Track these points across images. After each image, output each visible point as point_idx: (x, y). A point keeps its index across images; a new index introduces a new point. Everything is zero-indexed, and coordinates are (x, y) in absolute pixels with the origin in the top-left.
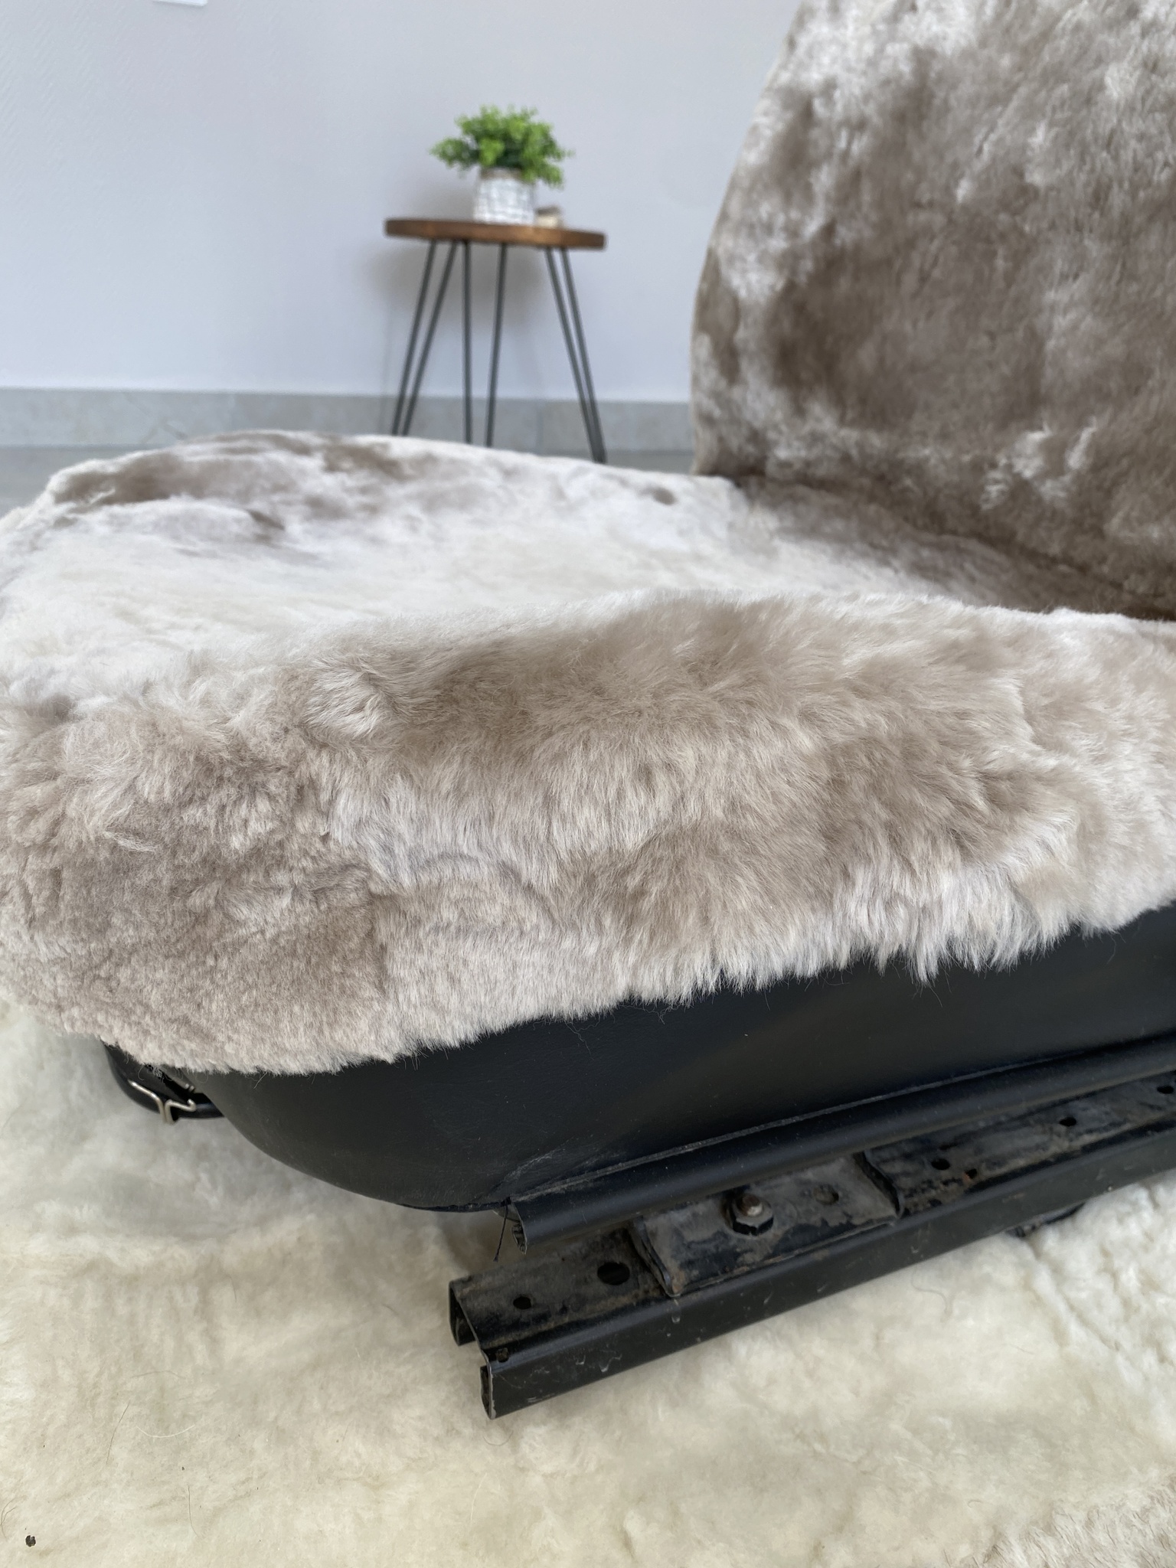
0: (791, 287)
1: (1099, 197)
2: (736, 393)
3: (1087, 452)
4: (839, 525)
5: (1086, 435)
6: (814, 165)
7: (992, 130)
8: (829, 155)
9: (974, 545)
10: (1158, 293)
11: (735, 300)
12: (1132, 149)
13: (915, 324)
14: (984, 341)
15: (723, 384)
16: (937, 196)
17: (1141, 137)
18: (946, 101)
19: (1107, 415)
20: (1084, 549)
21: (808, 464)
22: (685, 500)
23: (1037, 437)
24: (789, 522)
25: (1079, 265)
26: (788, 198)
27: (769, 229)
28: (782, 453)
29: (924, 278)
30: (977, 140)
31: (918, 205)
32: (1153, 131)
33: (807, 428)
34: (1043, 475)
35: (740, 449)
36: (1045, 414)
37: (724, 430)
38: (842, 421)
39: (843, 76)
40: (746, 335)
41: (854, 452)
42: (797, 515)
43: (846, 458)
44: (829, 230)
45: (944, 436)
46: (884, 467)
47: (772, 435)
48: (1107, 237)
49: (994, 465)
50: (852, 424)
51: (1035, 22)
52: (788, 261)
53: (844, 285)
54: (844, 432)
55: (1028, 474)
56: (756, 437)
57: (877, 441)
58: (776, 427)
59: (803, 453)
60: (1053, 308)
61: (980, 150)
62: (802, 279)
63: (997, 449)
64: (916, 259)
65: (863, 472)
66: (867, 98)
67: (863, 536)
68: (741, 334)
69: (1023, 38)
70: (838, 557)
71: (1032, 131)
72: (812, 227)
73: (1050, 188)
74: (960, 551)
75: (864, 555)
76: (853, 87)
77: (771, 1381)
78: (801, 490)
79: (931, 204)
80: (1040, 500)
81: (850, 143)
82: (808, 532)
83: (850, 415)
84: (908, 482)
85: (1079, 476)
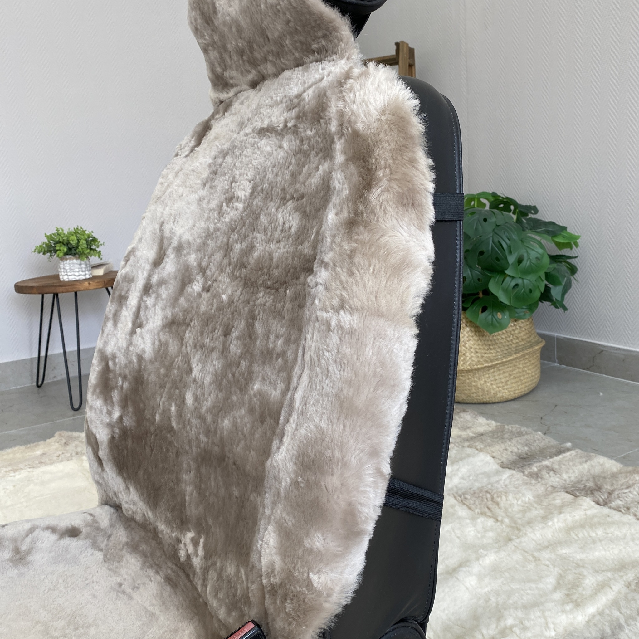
0: (113, 438)
1: (190, 444)
2: (105, 475)
3: (203, 549)
4: (144, 548)
5: (201, 541)
6: (112, 389)
7: (162, 397)
11: (96, 437)
13: (152, 468)
15: (99, 470)
16: (151, 417)
17: (196, 426)
18: (147, 379)
19: (205, 535)
21: (133, 513)
23: (190, 535)
25: (189, 468)
26: (105, 399)
28: (125, 505)
29: (152, 450)
30: (158, 400)
31: (146, 419)
32: (198, 425)
33: (131, 497)
34: (193, 554)
36: (190, 526)
37: (105, 488)
39: (118, 354)
40: (103, 453)
43: (144, 516)
44: (121, 418)
45: (166, 522)
46: (154, 526)
47: (120, 496)
48: (194, 461)
49: (181, 542)
51: (169, 358)
52: (110, 427)
53: (130, 442)
54: (141, 504)
55: (190, 551)
56: (116, 494)
58: (121, 492)
59: (131, 507)
60: (185, 482)
61: (160, 404)
62: (116, 436)
63: (181, 535)
64: (148, 441)
65: (150, 524)
66: (126, 366)
68: (101, 453)
69: (167, 363)
71: (171, 405)
72: (116, 416)
73: (178, 432)
75: (152, 566)
76: (121, 360)
78: (133, 525)
79: (149, 420)
80: (193, 566)
81: (123, 384)
82: (134, 549)
85: (202, 560)
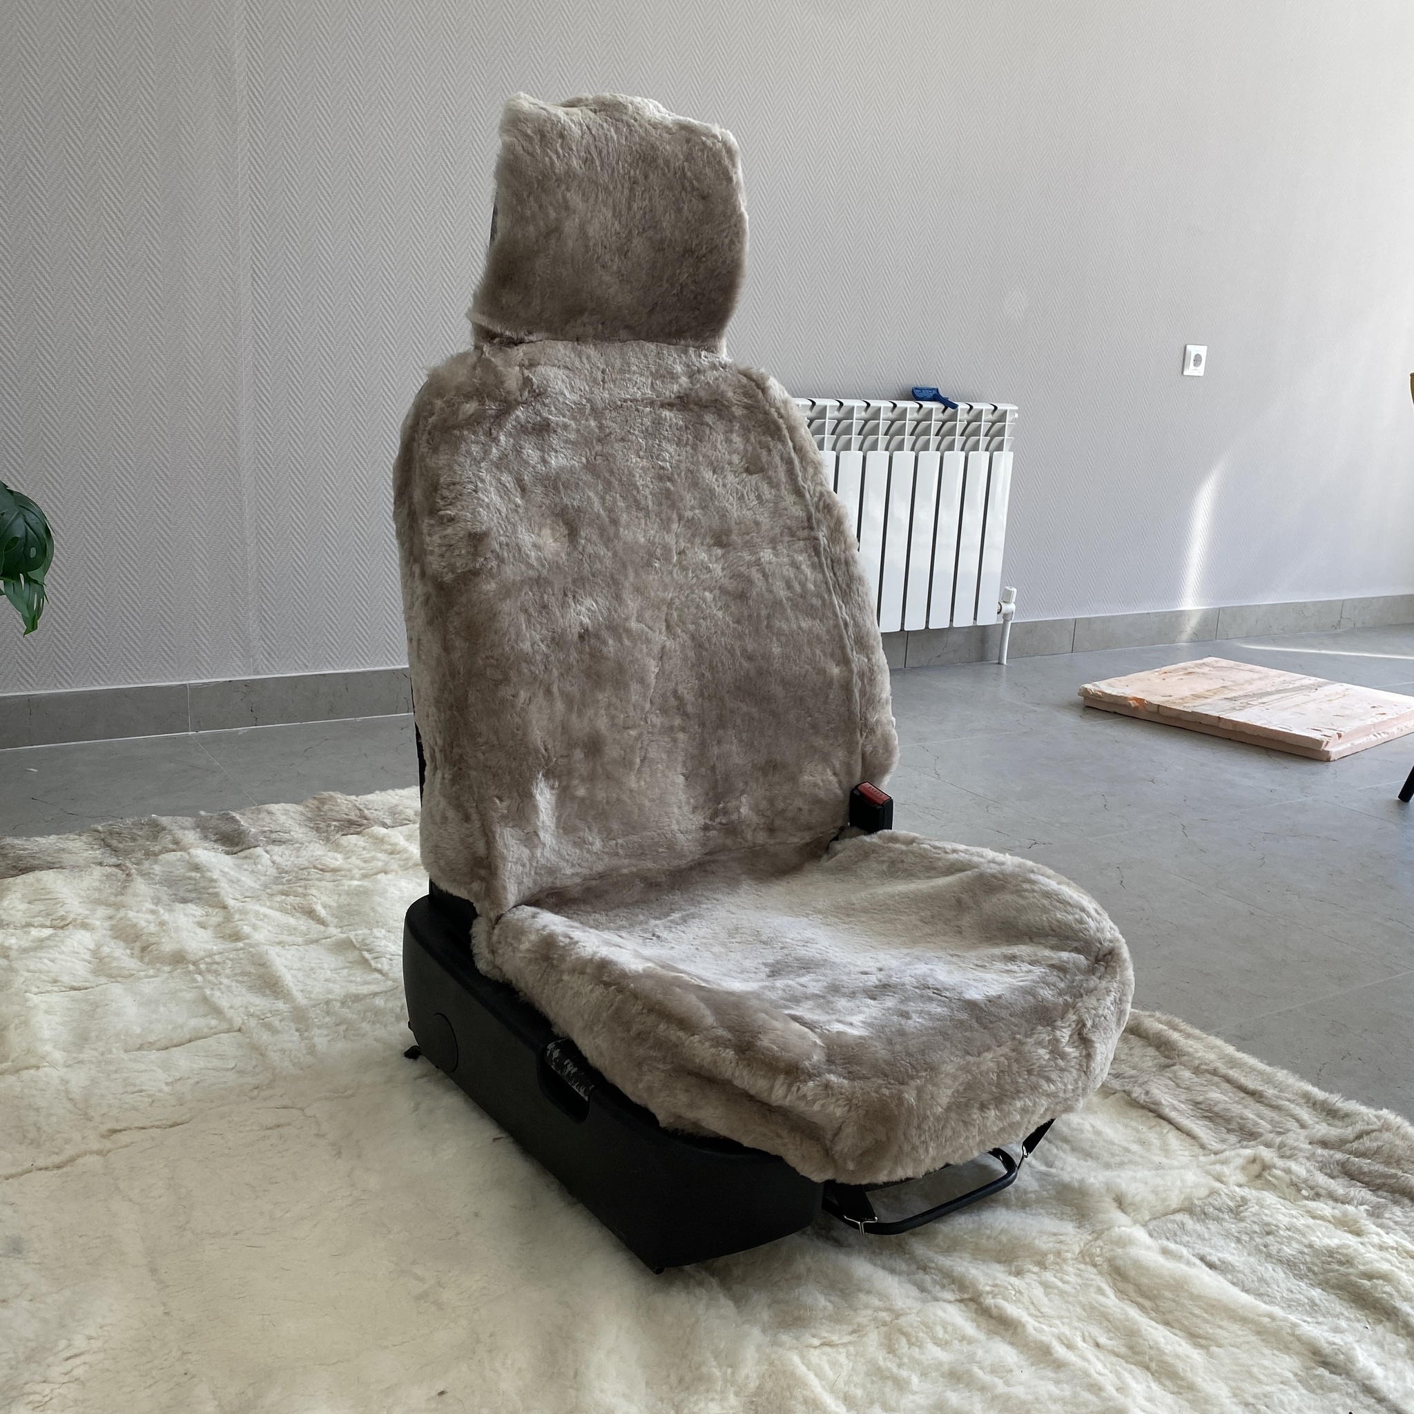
2: (538, 852)
3: (745, 805)
5: (743, 799)
15: (526, 851)
19: (748, 789)
20: (761, 839)
23: (720, 806)
27: (549, 758)
49: (706, 825)
52: (563, 771)
55: (724, 822)
60: (712, 757)
63: (704, 818)
68: (540, 819)
85: (746, 815)
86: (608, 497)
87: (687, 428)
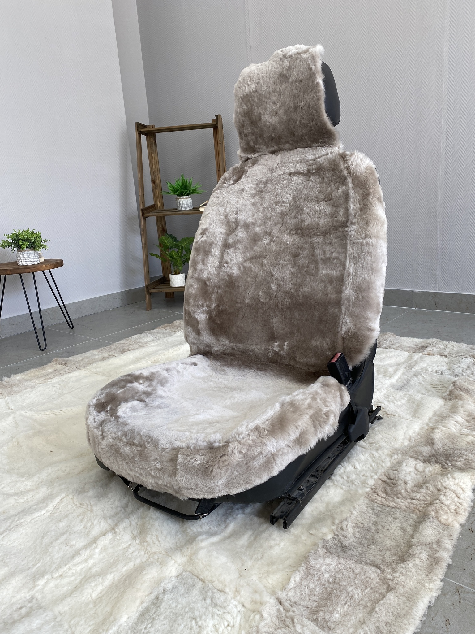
0: (210, 317)
1: (276, 305)
2: (201, 338)
3: (287, 346)
4: (237, 362)
5: (286, 343)
6: (210, 294)
7: (250, 291)
8: (213, 292)
9: (269, 363)
10: (292, 321)
11: (197, 320)
12: (280, 299)
13: (244, 324)
14: (260, 327)
15: (197, 336)
16: (242, 301)
17: (281, 297)
18: (238, 285)
19: (289, 340)
20: (292, 363)
21: (224, 351)
22: (199, 363)
23: (276, 344)
24: (223, 363)
25: (276, 316)
26: (205, 300)
27: (203, 307)
28: (216, 349)
29: (243, 316)
30: (247, 293)
31: (238, 303)
32: (283, 296)
33: (221, 343)
34: (280, 351)
35: (204, 348)
36: (277, 340)
37: (199, 345)
38: (230, 342)
39: (211, 277)
41: (235, 348)
42: (224, 361)
43: (233, 349)
44: (218, 306)
45: (257, 344)
46: (243, 350)
47: (212, 345)
48: (279, 311)
49: (269, 349)
50: (233, 342)
51: (253, 273)
52: (209, 312)
53: (224, 316)
54: (231, 344)
55: (277, 350)
56: (208, 346)
57: (240, 346)
58: (213, 344)
59: (221, 348)
60: (273, 322)
61: (249, 294)
62: (213, 315)
63: (269, 346)
64: (241, 313)
65: (238, 351)
66: (219, 282)
67: (243, 364)
68: (200, 327)
69: (251, 276)
70: (239, 369)
71: (259, 292)
72: (213, 306)
73: (266, 303)
74: (267, 365)
75: (245, 368)
76: (215, 280)
77: (312, 511)
78: (224, 356)
79: (240, 303)
80: (281, 355)
81: (218, 290)
82: (229, 365)
83: (232, 341)
84: (251, 353)
85: (287, 351)
86: (256, 214)
87: (303, 183)
